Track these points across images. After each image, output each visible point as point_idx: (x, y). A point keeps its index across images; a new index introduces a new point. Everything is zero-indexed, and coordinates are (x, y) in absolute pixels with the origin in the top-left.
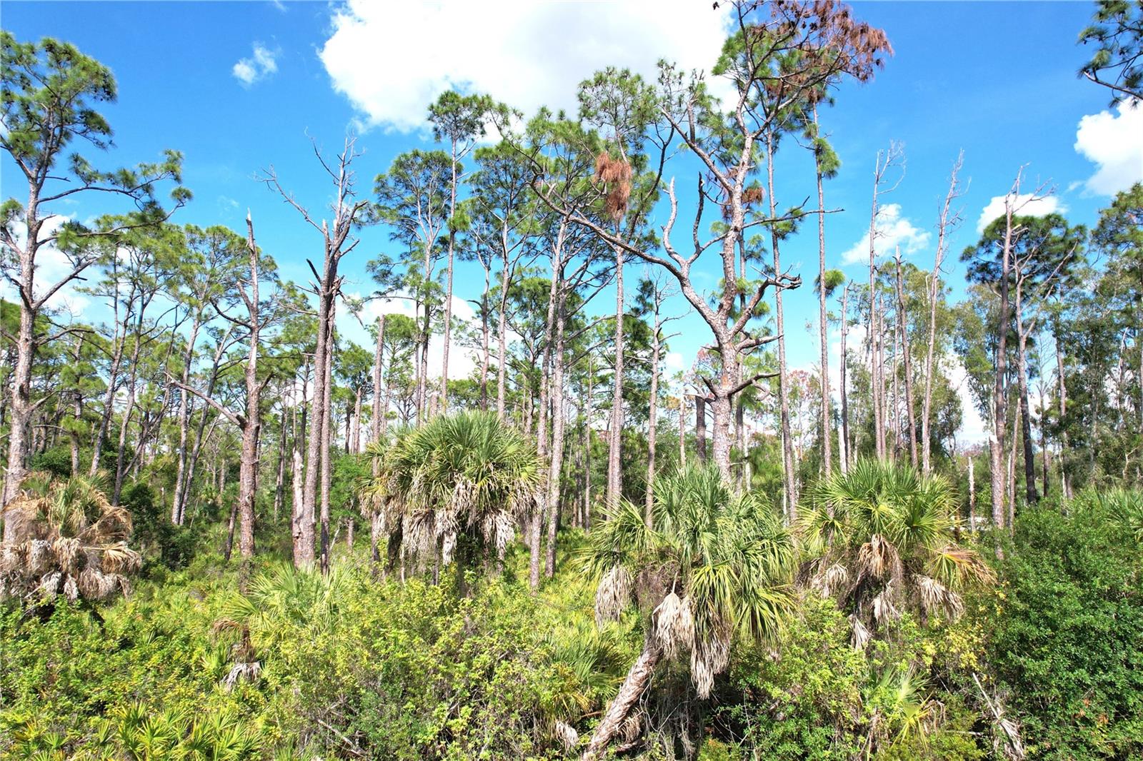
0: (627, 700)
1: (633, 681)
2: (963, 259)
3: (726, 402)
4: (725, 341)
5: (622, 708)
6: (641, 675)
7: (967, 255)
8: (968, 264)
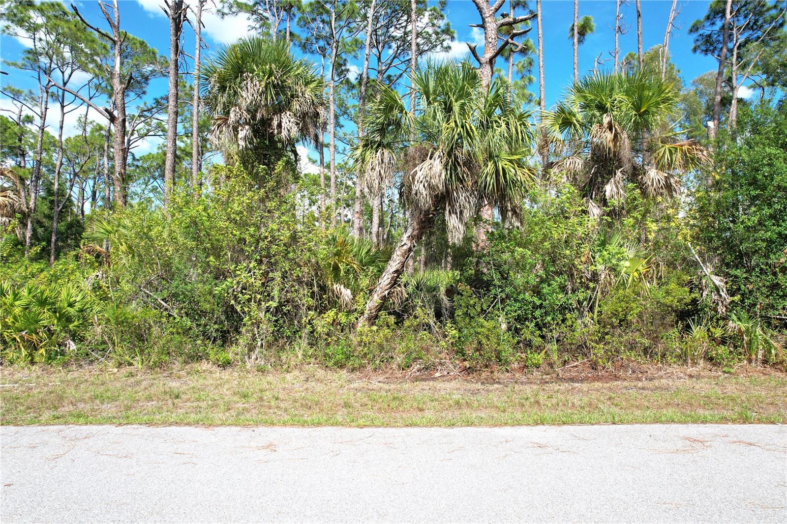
0: (394, 269)
1: (399, 253)
2: (691, 31)
3: (488, 67)
4: (487, 15)
5: (390, 277)
6: (405, 247)
7: (695, 29)
8: (695, 36)
